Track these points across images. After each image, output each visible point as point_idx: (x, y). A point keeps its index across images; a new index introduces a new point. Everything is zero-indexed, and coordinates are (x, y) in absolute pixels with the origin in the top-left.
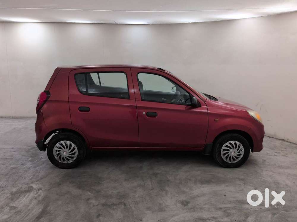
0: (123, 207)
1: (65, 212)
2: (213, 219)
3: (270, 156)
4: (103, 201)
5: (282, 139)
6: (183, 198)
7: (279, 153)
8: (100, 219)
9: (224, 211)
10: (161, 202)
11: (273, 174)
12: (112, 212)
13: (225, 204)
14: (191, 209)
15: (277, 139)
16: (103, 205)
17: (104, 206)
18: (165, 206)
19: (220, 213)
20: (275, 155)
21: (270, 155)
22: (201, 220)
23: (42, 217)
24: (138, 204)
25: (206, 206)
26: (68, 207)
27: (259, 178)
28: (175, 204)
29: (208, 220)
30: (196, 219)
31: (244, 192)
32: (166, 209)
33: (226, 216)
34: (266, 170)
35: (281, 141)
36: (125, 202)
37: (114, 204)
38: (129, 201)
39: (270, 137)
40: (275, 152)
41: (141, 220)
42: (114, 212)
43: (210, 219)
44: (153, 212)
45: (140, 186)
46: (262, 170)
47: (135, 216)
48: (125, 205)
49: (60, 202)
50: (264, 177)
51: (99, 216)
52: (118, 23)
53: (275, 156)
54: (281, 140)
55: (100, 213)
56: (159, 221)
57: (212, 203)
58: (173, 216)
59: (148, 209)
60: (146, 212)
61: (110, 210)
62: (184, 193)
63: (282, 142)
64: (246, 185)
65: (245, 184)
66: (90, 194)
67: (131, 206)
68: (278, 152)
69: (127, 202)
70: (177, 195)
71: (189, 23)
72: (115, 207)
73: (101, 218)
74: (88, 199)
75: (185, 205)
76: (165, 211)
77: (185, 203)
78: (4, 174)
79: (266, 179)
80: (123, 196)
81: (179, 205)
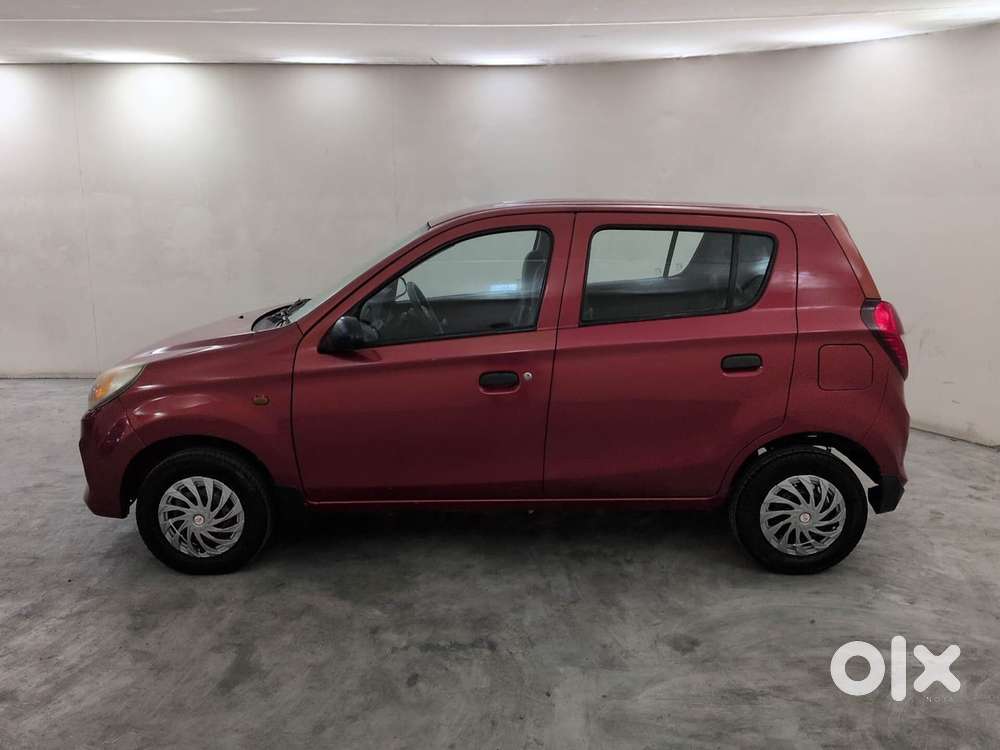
0: (487, 652)
1: (309, 666)
2: (776, 693)
3: (957, 501)
4: (422, 636)
5: (992, 445)
6: (677, 628)
7: (985, 489)
8: (417, 690)
9: (813, 670)
10: (608, 641)
11: (967, 557)
12: (453, 669)
13: (813, 647)
14: (707, 661)
15: (977, 444)
16: (427, 647)
17: (426, 651)
18: (622, 653)
19: (800, 674)
20: (971, 496)
21: (954, 497)
22: (739, 695)
23: (236, 683)
24: (533, 645)
25: (755, 654)
26: (313, 653)
27: (923, 569)
28: (651, 646)
29: (763, 695)
30: (725, 692)
31: (873, 611)
32: (624, 660)
33: (820, 685)
34: (944, 545)
35: (989, 453)
36: (494, 637)
37: (458, 646)
38: (504, 634)
39: (953, 439)
40: (971, 487)
41: (548, 695)
42: (459, 669)
43: (769, 694)
44: (584, 670)
45: (535, 590)
46: (932, 544)
47: (527, 683)
48: (492, 646)
49: (288, 639)
50: (939, 567)
51: (413, 680)
52: (440, 63)
53: (972, 500)
54: (993, 447)
55: (417, 670)
56: (604, 696)
57: (773, 643)
58: (651, 682)
59: (567, 660)
60: (562, 670)
61: (447, 664)
62: (681, 613)
63: (992, 454)
64: (878, 590)
65: (876, 587)
66: (377, 612)
67: (514, 652)
68: (983, 485)
69: (499, 640)
70: (658, 621)
71: (678, 59)
72: (461, 654)
73: (421, 685)
74: (374, 631)
75: (685, 651)
76: (622, 667)
77: (685, 646)
78: (99, 553)
79: (946, 572)
80: (483, 622)
81: (665, 649)
